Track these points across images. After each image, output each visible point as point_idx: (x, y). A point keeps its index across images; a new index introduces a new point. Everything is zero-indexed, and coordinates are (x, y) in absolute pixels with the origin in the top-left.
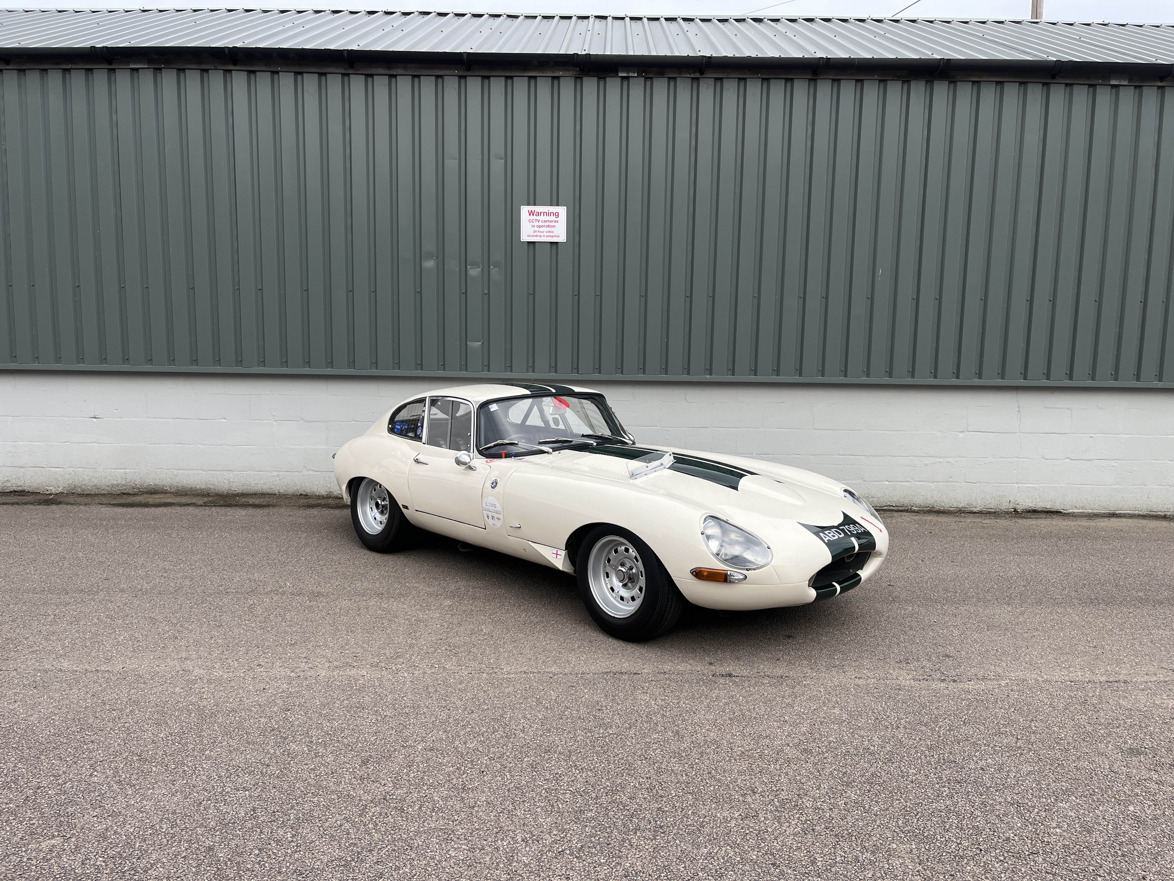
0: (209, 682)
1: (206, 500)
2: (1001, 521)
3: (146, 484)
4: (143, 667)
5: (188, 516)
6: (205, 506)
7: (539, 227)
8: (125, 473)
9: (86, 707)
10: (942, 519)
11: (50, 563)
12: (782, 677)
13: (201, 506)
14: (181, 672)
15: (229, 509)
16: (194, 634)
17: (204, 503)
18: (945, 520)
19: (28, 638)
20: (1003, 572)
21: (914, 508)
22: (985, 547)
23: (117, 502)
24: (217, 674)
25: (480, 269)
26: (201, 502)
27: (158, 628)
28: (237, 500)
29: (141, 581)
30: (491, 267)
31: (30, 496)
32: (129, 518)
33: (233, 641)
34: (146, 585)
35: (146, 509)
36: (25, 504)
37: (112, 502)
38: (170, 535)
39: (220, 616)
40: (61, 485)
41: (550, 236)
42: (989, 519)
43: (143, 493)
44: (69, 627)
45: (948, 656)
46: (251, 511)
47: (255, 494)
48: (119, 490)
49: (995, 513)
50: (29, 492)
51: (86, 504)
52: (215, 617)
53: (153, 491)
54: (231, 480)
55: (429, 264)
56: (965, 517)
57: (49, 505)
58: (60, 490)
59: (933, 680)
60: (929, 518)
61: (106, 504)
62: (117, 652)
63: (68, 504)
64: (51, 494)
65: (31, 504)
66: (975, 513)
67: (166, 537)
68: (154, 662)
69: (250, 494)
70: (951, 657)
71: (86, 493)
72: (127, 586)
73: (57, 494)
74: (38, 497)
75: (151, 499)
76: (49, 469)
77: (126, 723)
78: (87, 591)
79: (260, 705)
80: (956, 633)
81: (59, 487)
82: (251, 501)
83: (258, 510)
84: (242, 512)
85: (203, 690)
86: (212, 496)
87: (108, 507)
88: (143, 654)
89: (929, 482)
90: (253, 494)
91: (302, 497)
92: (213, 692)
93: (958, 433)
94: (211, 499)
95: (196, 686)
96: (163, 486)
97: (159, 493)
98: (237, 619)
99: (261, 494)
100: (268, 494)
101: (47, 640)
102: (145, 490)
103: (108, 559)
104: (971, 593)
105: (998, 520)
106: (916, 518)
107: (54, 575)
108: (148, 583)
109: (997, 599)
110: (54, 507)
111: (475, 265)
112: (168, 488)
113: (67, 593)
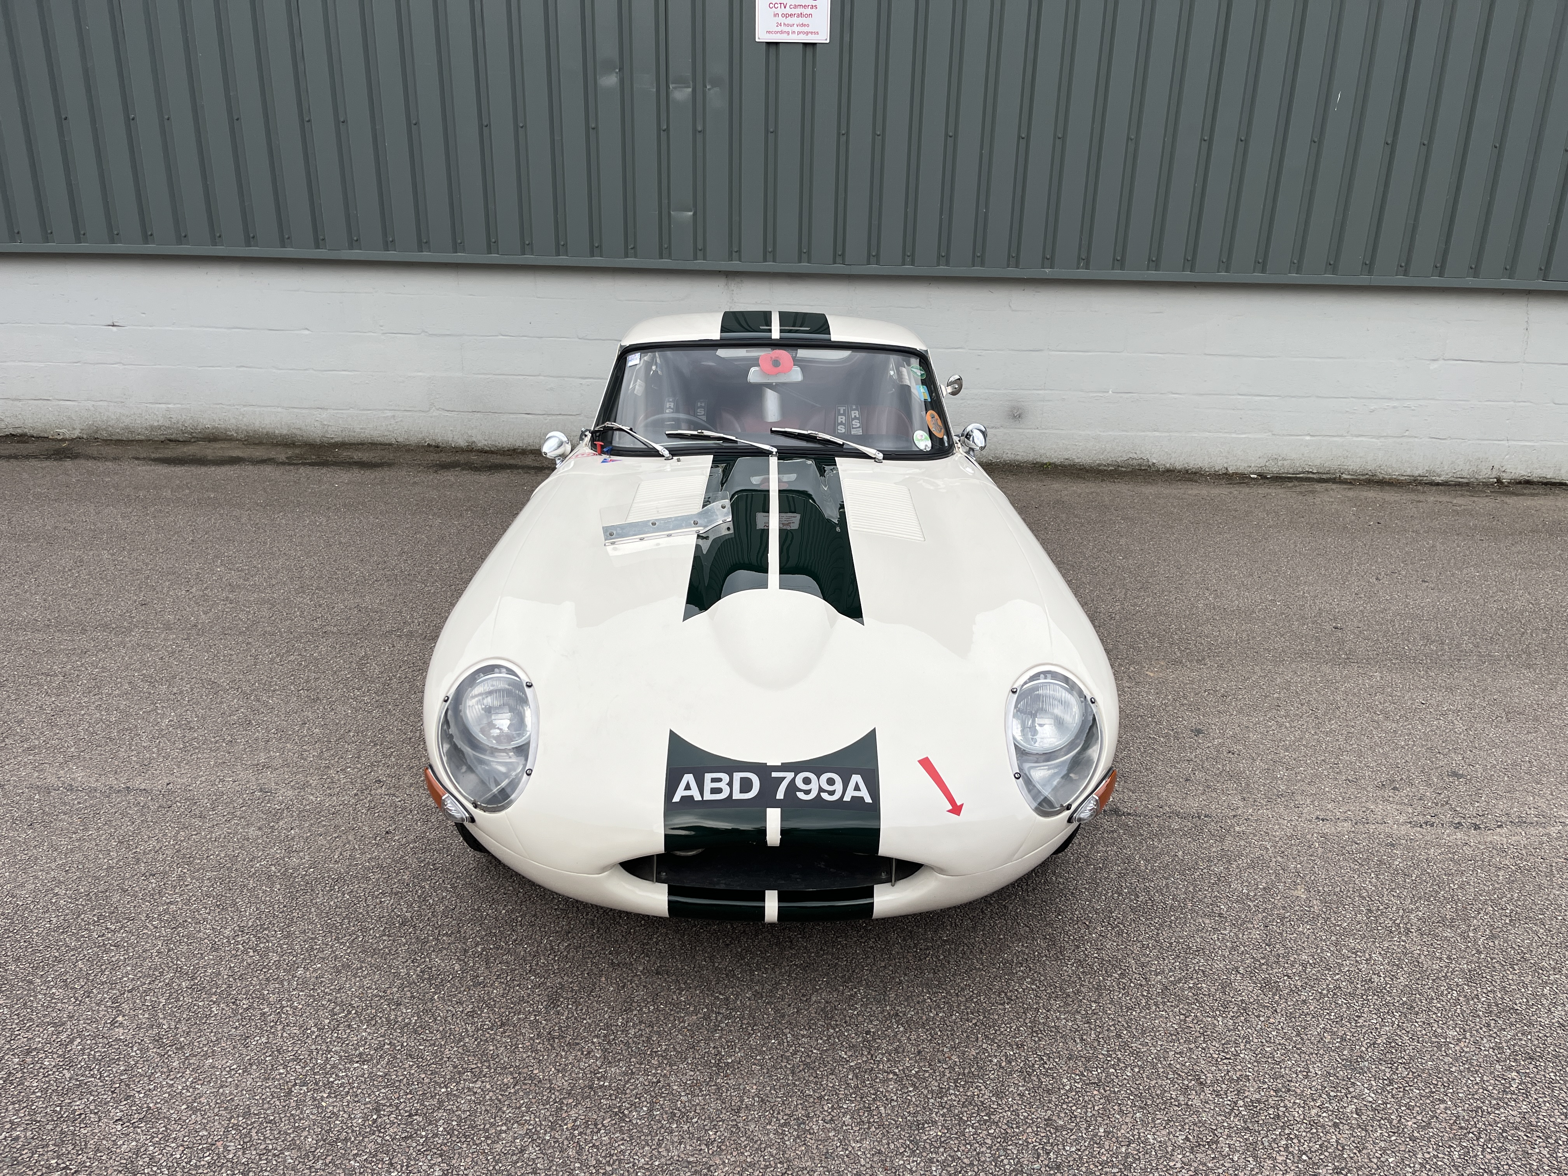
0: (301, 817)
1: (290, 453)
2: (1480, 500)
3: (200, 427)
4: (198, 782)
5: (264, 482)
6: (290, 464)
7: (786, 16)
8: (168, 410)
9: (110, 867)
10: (1391, 496)
11: (59, 572)
12: (1199, 817)
13: (283, 463)
14: (258, 794)
15: (324, 470)
16: (277, 716)
17: (287, 458)
18: (1397, 499)
19: (22, 721)
20: (1507, 601)
21: (1344, 476)
22: (1468, 553)
23: (161, 456)
24: (314, 799)
25: (690, 90)
26: (282, 457)
27: (221, 703)
28: (335, 454)
29: (196, 609)
30: (708, 87)
31: (33, 442)
32: (178, 486)
33: (337, 730)
34: (203, 616)
35: (203, 470)
36: (27, 457)
37: (153, 456)
38: (238, 519)
39: (316, 679)
40: (78, 426)
41: (804, 33)
42: (1462, 495)
43: (198, 440)
44: (86, 699)
45: (1455, 774)
46: (356, 475)
47: (362, 444)
48: (163, 434)
49: (1468, 484)
50: (33, 437)
51: (115, 459)
52: (307, 682)
53: (213, 437)
54: (325, 423)
55: (610, 81)
56: (1424, 492)
57: (61, 459)
58: (77, 433)
59: (1442, 825)
60: (1371, 494)
61: (144, 459)
62: (159, 751)
63: (89, 457)
64: (64, 440)
65: (36, 457)
66: (1438, 484)
67: (232, 523)
68: (217, 772)
69: (354, 444)
70: (1462, 776)
71: (114, 438)
72: (175, 618)
73: (73, 439)
74: (46, 445)
75: (211, 451)
76: (58, 402)
77: (171, 903)
78: (114, 626)
79: (380, 866)
80: (1460, 726)
81: (74, 429)
82: (357, 456)
83: (368, 472)
84: (344, 476)
85: (293, 832)
86: (300, 446)
87: (148, 465)
88: (200, 756)
89: (1373, 437)
90: (358, 444)
91: (431, 449)
92: (307, 838)
93: (1428, 362)
94: (297, 451)
95: (281, 823)
96: (226, 430)
97: (221, 440)
98: (342, 686)
99: (370, 443)
100: (381, 444)
101: (51, 724)
102: (200, 436)
103: (147, 564)
104: (1467, 645)
105: (1476, 499)
106: (1351, 494)
107: (64, 596)
108: (205, 613)
109: (1508, 656)
110: (68, 464)
111: (681, 82)
112: (233, 433)
113: (84, 631)
